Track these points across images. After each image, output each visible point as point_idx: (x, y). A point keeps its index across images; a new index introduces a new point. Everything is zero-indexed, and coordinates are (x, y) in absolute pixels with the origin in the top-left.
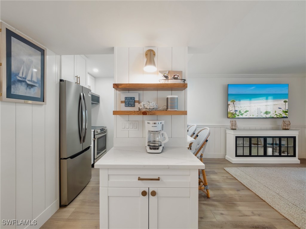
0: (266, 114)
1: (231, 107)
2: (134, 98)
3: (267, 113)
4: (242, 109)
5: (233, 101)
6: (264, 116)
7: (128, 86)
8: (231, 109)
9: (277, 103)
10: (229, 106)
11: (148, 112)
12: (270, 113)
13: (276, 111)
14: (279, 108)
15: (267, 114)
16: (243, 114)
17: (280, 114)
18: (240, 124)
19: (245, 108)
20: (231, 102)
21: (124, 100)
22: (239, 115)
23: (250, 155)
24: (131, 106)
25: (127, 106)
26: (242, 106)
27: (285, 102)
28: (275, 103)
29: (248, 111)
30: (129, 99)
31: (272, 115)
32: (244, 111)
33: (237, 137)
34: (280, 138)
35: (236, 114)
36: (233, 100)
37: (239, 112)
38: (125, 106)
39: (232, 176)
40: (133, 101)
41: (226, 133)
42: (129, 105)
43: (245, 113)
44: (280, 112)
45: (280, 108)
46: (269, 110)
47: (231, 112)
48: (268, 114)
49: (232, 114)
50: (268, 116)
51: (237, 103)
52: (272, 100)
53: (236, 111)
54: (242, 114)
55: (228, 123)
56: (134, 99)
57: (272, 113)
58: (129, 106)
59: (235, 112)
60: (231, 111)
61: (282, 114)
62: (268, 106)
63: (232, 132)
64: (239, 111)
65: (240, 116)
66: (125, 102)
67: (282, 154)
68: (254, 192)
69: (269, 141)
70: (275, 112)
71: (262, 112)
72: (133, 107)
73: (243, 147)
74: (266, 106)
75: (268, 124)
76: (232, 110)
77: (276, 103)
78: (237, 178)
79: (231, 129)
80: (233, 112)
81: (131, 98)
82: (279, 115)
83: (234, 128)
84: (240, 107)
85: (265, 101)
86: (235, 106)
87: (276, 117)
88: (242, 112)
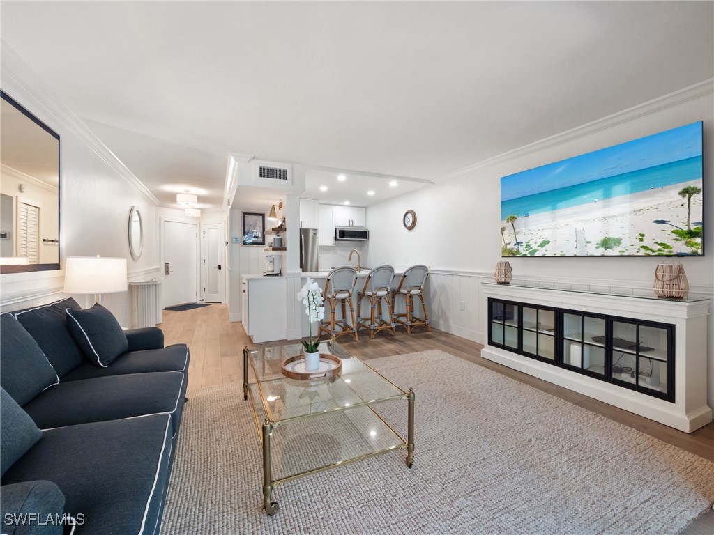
0: (603, 249)
1: (508, 235)
3: (606, 243)
4: (533, 236)
6: (601, 251)
8: (508, 239)
13: (642, 235)
14: (657, 222)
15: (607, 248)
16: (536, 251)
17: (661, 244)
19: (541, 233)
20: (508, 221)
26: (531, 228)
27: (688, 191)
28: (637, 206)
29: (549, 242)
32: (538, 244)
35: (518, 251)
36: (511, 215)
37: (527, 246)
43: (540, 248)
45: (663, 222)
46: (614, 234)
47: (509, 247)
48: (610, 248)
49: (510, 251)
50: (615, 251)
51: (520, 221)
52: (628, 196)
53: (518, 244)
54: (533, 252)
59: (515, 247)
60: (507, 244)
62: (610, 220)
64: (524, 244)
70: (641, 240)
71: (589, 242)
74: (604, 219)
76: (509, 243)
77: (644, 202)
80: (513, 249)
82: (656, 247)
84: (527, 232)
85: (601, 203)
86: (517, 230)
87: (642, 252)
88: (534, 247)
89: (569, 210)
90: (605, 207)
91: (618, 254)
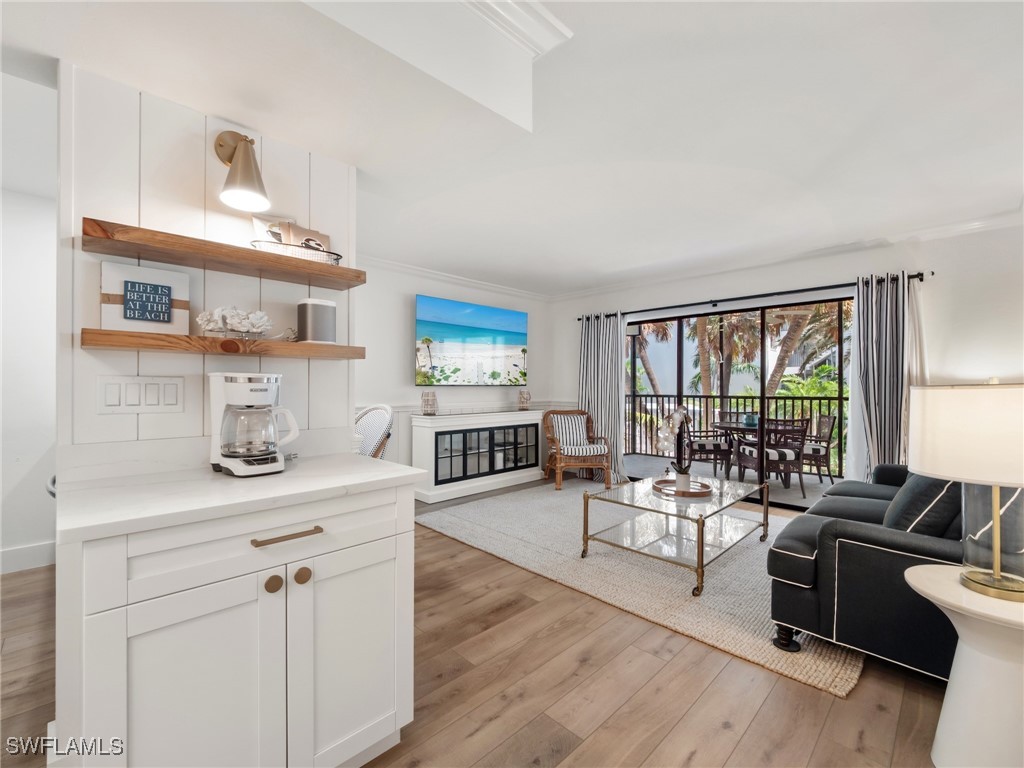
0: (492, 378)
1: (423, 357)
2: (169, 289)
3: (494, 375)
4: (447, 363)
5: (428, 341)
6: (490, 381)
7: (161, 242)
8: (423, 361)
9: (510, 354)
10: (418, 354)
11: (244, 344)
12: (499, 375)
13: (509, 372)
14: (514, 365)
15: (494, 378)
16: (449, 376)
17: (514, 377)
18: (445, 401)
19: (453, 361)
20: (424, 342)
21: (122, 293)
22: (439, 380)
23: (465, 477)
24: (152, 320)
25: (134, 318)
26: (446, 355)
27: (524, 351)
28: (507, 353)
29: (460, 370)
30: (145, 291)
31: (502, 380)
32: (451, 370)
33: (438, 434)
34: (516, 428)
35: (433, 376)
36: (427, 337)
37: (442, 371)
38: (125, 317)
39: (435, 531)
40: (165, 299)
41: (412, 427)
42: (143, 314)
43: (452, 374)
44: (515, 374)
45: (516, 366)
46: (498, 370)
47: (423, 369)
48: (496, 378)
49: (425, 375)
50: (497, 382)
51: (435, 345)
53: (434, 368)
54: (446, 378)
55: (415, 397)
56: (169, 295)
57: (502, 376)
58: (147, 319)
59: (431, 371)
60: (422, 367)
61: (519, 379)
62: (496, 359)
63: (428, 421)
64: (439, 369)
65: (443, 382)
66: (124, 300)
67: (519, 464)
68: (483, 549)
69: (499, 437)
70: (508, 374)
71: (485, 373)
72: (164, 321)
73: (451, 457)
74: (493, 358)
75: (494, 399)
76: (424, 366)
77: (510, 352)
78: (445, 533)
79: (425, 415)
80: (428, 372)
81: (155, 288)
82: (514, 380)
83: (429, 410)
84: (442, 358)
85: (491, 346)
86: (432, 354)
87: (509, 383)
88: (448, 373)
89: (473, 346)
90: (494, 349)
91: (498, 383)
